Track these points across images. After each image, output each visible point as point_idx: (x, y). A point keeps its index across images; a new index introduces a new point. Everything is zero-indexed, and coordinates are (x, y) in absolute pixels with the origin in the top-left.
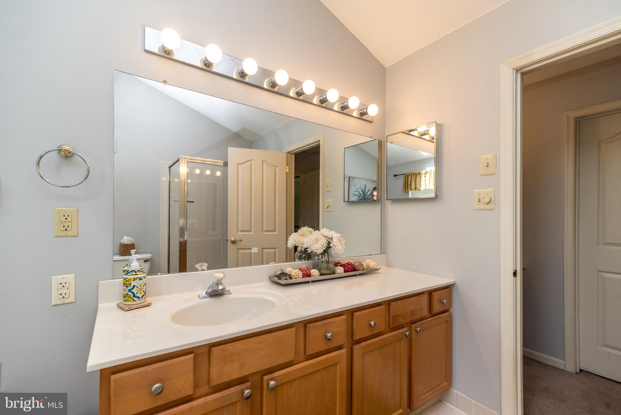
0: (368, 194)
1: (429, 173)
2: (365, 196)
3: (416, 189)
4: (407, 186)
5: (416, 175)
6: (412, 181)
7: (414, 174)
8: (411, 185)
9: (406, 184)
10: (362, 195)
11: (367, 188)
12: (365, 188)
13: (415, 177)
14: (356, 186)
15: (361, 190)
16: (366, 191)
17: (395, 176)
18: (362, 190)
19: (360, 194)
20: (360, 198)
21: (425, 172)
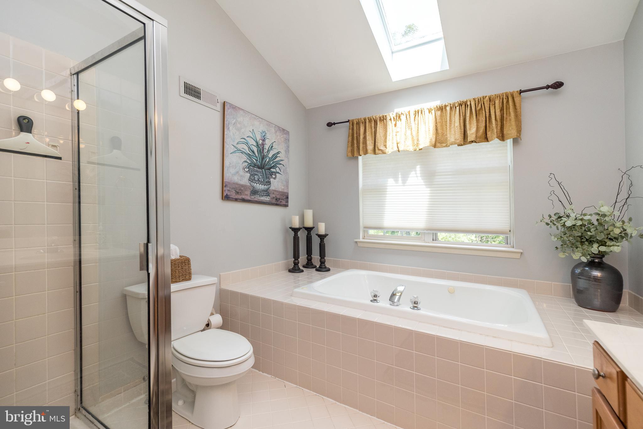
0: (270, 155)
1: (403, 118)
2: (263, 158)
3: (377, 151)
4: (355, 145)
5: (376, 122)
6: (367, 134)
7: (370, 121)
8: (365, 143)
9: (355, 142)
10: (257, 155)
11: (267, 141)
12: (264, 140)
13: (373, 125)
14: (243, 130)
15: (255, 144)
16: (267, 147)
17: (330, 125)
18: (257, 142)
19: (253, 152)
20: (252, 162)
21: (394, 115)
